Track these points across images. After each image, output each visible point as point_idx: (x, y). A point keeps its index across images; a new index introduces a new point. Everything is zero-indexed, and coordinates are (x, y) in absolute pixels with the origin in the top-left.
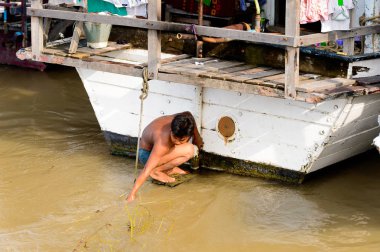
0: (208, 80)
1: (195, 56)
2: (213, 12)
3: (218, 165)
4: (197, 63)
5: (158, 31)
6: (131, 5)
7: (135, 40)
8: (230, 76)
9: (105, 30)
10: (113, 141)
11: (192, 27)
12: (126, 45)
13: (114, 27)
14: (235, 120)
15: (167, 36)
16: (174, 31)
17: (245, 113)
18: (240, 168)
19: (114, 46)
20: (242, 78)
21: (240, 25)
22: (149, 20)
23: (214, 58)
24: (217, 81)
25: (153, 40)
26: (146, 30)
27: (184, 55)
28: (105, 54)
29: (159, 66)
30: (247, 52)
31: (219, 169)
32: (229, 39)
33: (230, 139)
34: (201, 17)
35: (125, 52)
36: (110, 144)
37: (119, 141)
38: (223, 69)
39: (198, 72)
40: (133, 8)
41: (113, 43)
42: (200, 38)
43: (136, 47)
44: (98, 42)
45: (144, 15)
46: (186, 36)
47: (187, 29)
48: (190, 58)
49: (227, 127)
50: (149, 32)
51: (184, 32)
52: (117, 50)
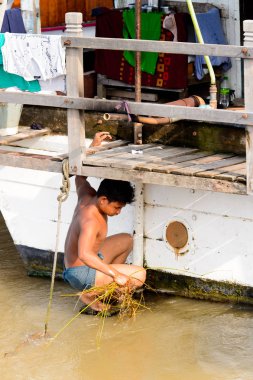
0: (147, 173)
1: (133, 142)
2: (160, 83)
3: (168, 286)
4: (134, 152)
5: (81, 111)
6: (44, 77)
7: (54, 124)
8: (176, 168)
9: (14, 112)
10: (30, 259)
11: (123, 105)
12: (43, 131)
13: (25, 106)
14: (187, 227)
15: (95, 117)
16: (101, 110)
17: (200, 216)
18: (196, 289)
19: (26, 132)
20: (192, 170)
21: (191, 100)
22: (68, 96)
23: (158, 143)
24: (158, 174)
25: (74, 123)
26: (66, 109)
27: (119, 142)
28: (15, 143)
29: (83, 158)
30: (200, 134)
31: (168, 291)
32: (174, 119)
33: (181, 251)
34: (139, 91)
35: (41, 139)
36: (26, 263)
37: (38, 258)
38: (169, 158)
39: (134, 164)
40: (48, 80)
41: (25, 128)
42: (135, 118)
43: (55, 132)
44: (5, 127)
45: (62, 89)
46: (116, 116)
47: (118, 107)
48: (126, 144)
49: (177, 235)
50: (69, 113)
51: (114, 111)
52: (31, 137)
